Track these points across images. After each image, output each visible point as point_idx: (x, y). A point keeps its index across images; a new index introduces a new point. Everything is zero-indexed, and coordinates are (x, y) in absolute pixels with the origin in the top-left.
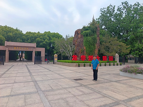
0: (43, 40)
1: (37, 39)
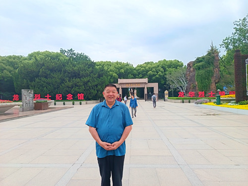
0: (156, 73)
1: (149, 72)
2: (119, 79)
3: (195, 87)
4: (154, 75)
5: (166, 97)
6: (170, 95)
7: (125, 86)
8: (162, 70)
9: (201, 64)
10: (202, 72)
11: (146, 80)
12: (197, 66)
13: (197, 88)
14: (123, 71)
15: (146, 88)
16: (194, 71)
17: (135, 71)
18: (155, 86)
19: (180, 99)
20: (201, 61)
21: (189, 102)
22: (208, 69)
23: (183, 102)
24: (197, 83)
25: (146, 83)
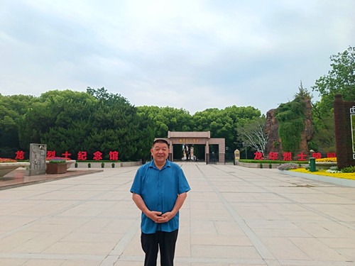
0: (221, 125)
1: (212, 123)
2: (169, 132)
3: (278, 145)
4: (219, 127)
5: (237, 158)
6: (242, 156)
7: (177, 142)
8: (230, 120)
9: (285, 113)
10: (288, 124)
11: (207, 134)
12: (280, 116)
13: (281, 148)
14: (175, 120)
15: (207, 145)
16: (276, 122)
17: (192, 121)
18: (221, 142)
19: (256, 162)
20: (286, 109)
21: (270, 168)
22: (297, 120)
23: (261, 167)
24: (280, 140)
25: (207, 138)
